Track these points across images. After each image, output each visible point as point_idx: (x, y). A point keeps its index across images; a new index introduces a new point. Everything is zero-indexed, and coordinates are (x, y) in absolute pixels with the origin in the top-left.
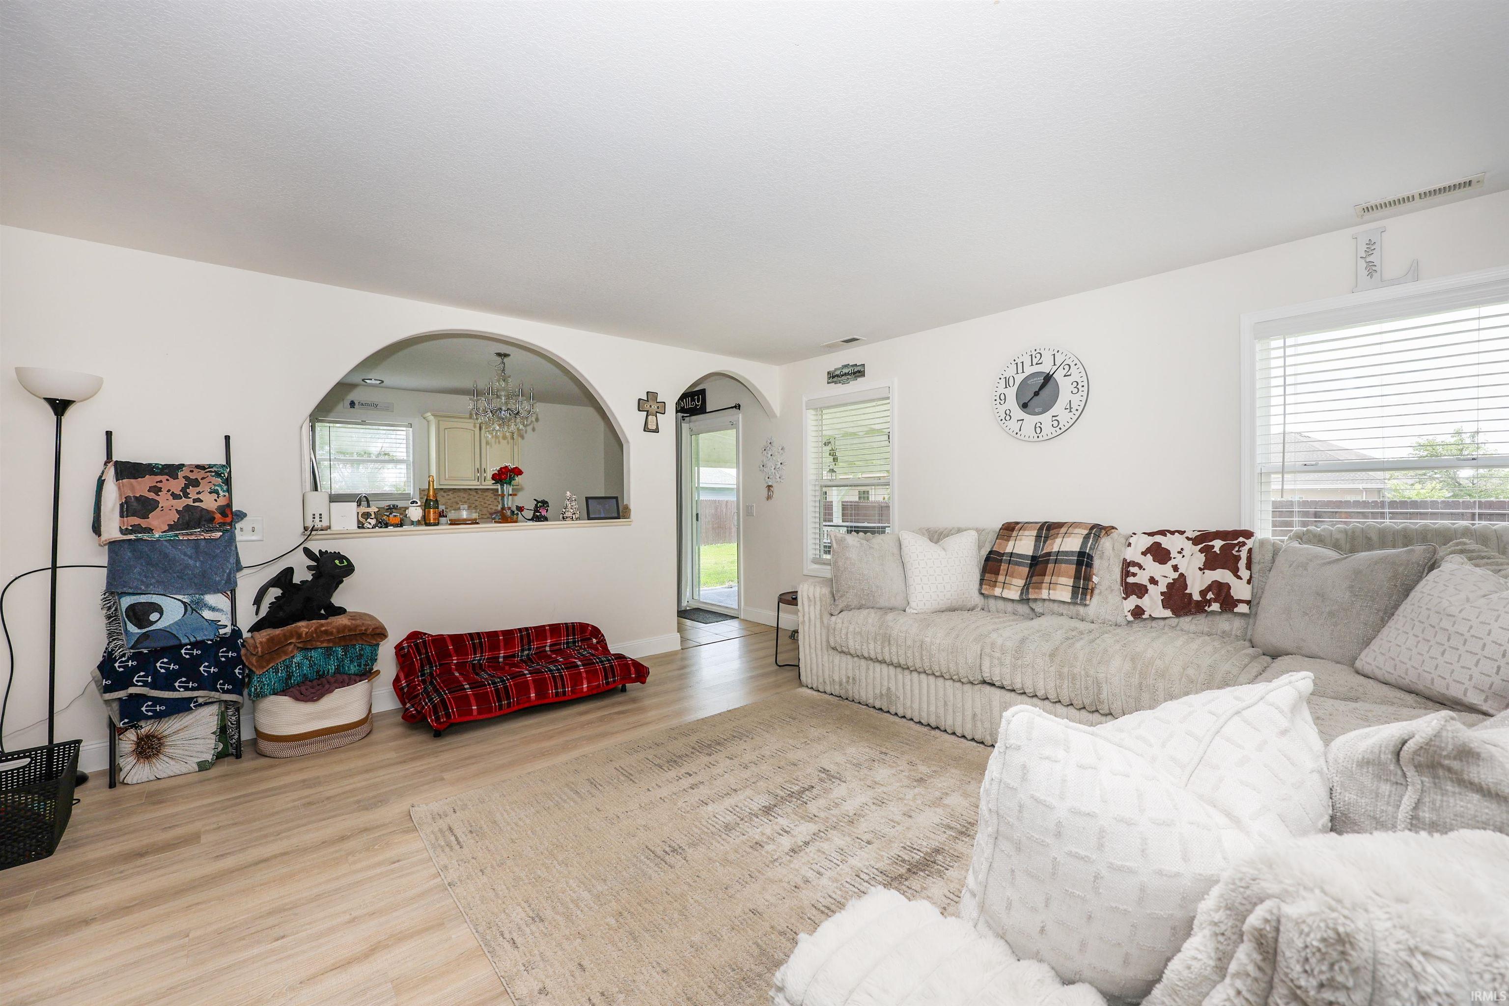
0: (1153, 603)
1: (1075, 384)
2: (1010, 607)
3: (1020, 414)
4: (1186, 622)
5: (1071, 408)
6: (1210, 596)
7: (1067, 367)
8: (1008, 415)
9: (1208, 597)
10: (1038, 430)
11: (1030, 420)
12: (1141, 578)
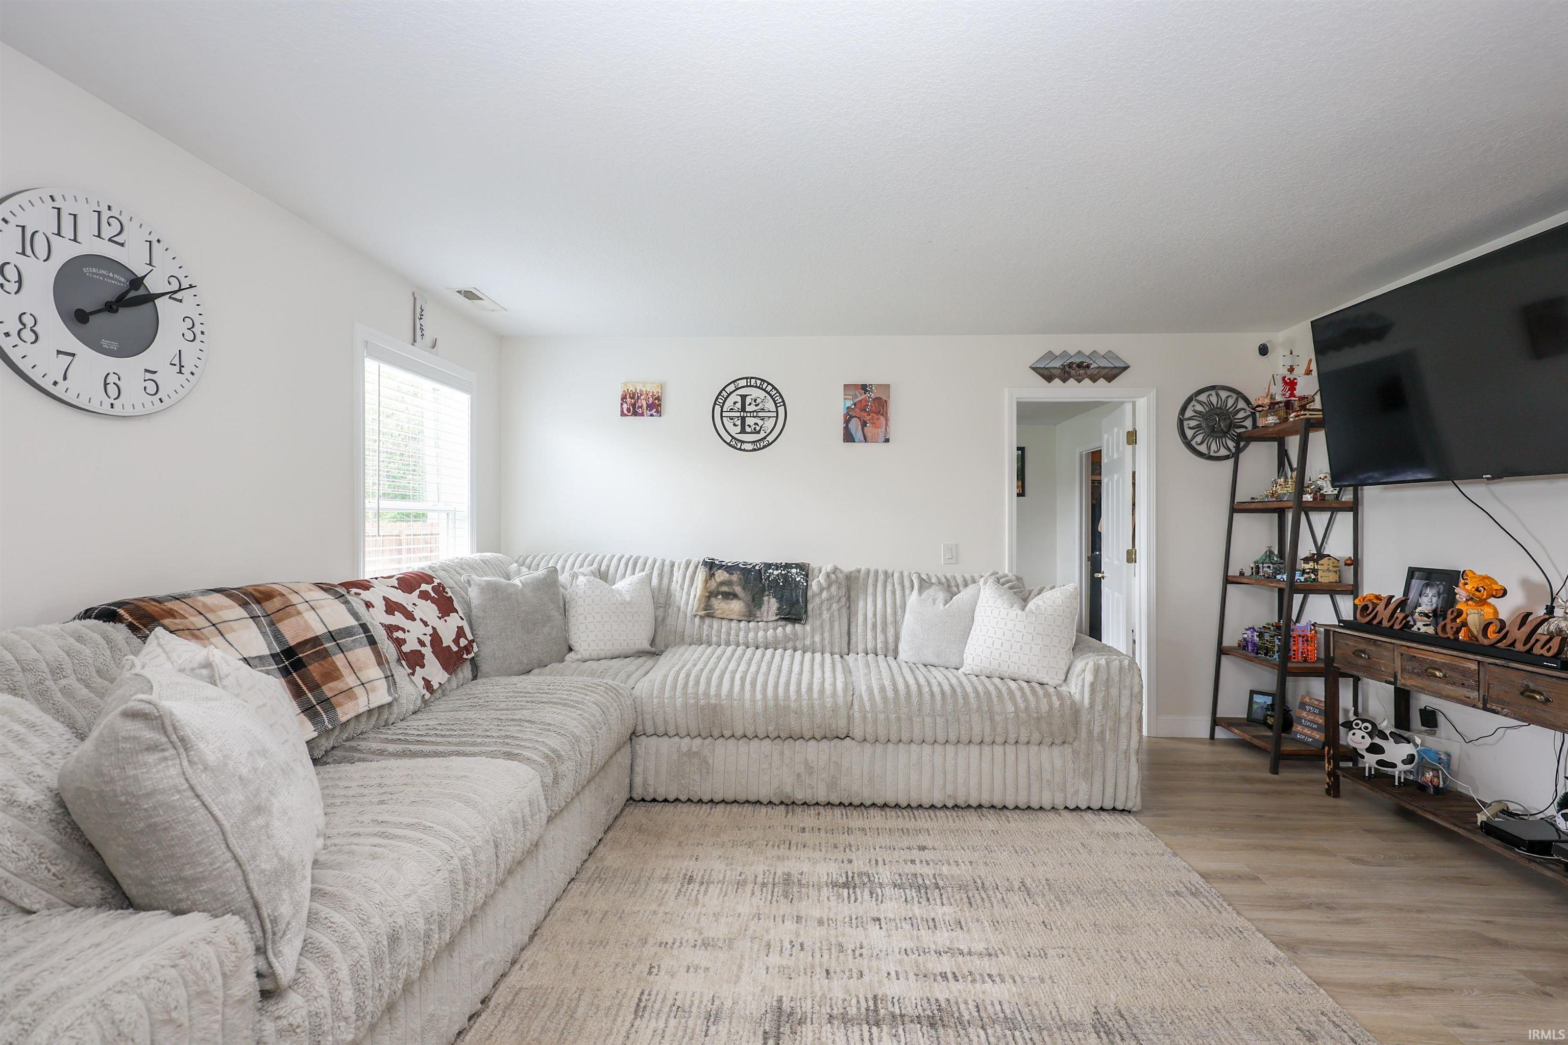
0: (434, 670)
1: (189, 323)
3: (67, 337)
4: (464, 681)
5: (180, 367)
6: (462, 643)
7: (175, 283)
8: (28, 327)
10: (113, 390)
11: (92, 360)
12: (410, 643)
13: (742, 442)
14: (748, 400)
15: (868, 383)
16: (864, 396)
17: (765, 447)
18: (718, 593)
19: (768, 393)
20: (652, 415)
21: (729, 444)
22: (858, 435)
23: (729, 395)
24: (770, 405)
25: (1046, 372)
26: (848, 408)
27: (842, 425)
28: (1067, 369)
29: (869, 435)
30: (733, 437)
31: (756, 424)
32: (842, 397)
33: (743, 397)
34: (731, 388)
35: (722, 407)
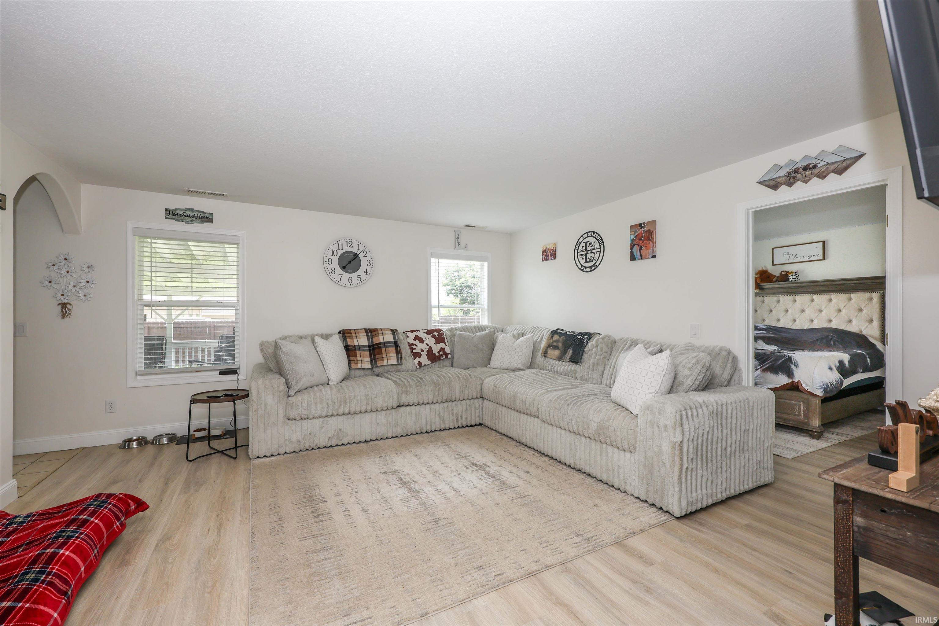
0: (424, 359)
1: (369, 261)
2: (367, 372)
3: (341, 271)
4: (437, 365)
5: (367, 273)
6: (441, 353)
7: (365, 252)
8: (333, 271)
9: (441, 354)
10: (350, 281)
11: (346, 276)
12: (418, 350)
13: (586, 267)
14: (588, 244)
15: (642, 222)
16: (641, 231)
17: (595, 269)
18: (552, 346)
19: (596, 238)
20: (552, 259)
21: (580, 269)
22: (638, 255)
23: (580, 243)
24: (597, 246)
25: (771, 183)
26: (633, 240)
27: (630, 251)
28: (793, 175)
29: (643, 254)
30: (582, 266)
31: (591, 257)
32: (629, 233)
33: (586, 243)
34: (582, 239)
35: (578, 250)
